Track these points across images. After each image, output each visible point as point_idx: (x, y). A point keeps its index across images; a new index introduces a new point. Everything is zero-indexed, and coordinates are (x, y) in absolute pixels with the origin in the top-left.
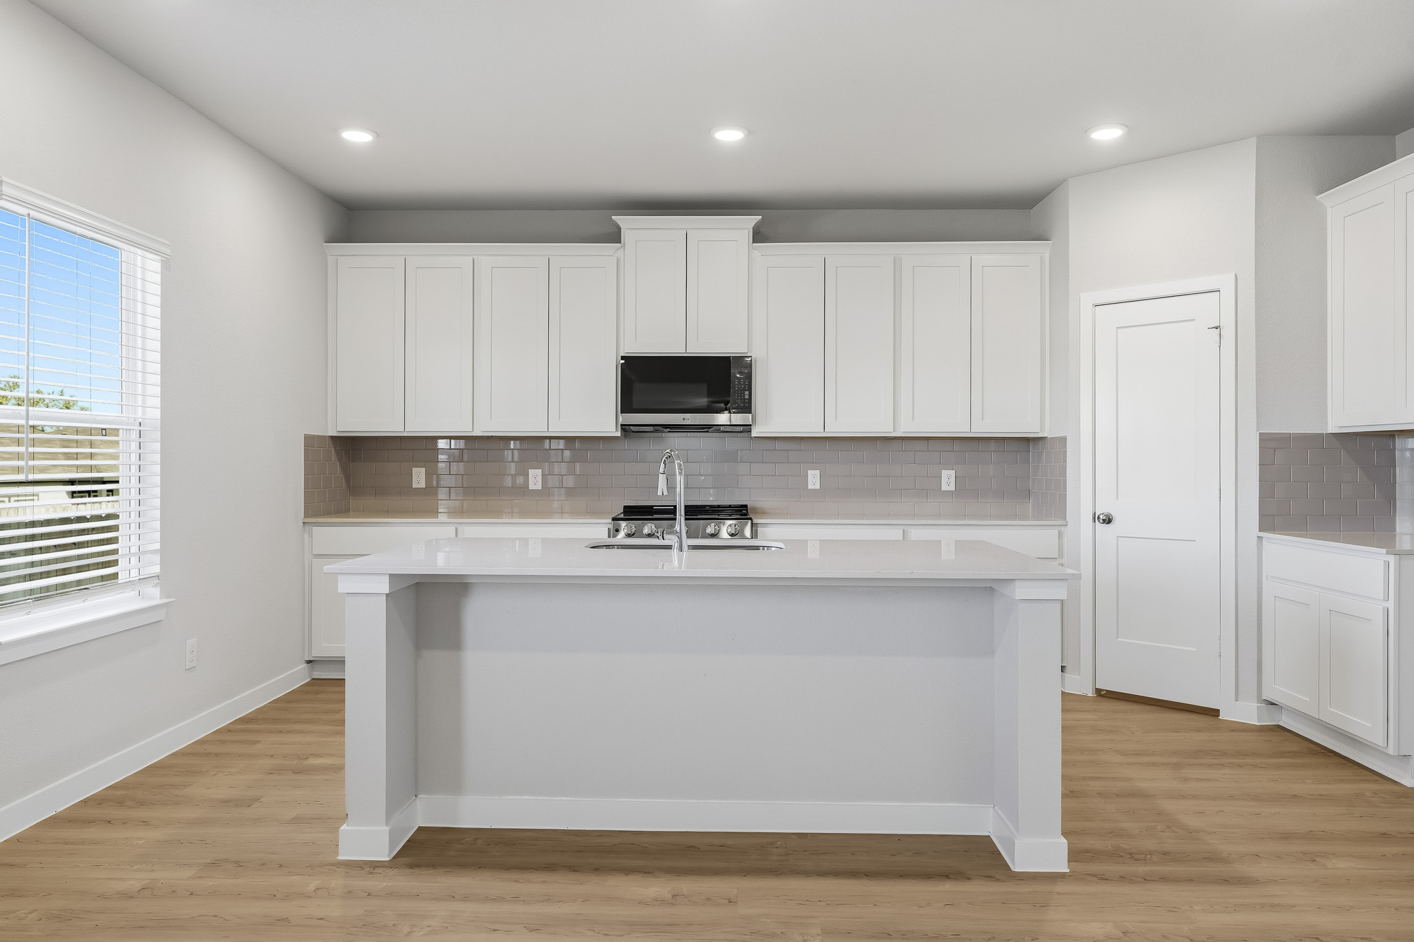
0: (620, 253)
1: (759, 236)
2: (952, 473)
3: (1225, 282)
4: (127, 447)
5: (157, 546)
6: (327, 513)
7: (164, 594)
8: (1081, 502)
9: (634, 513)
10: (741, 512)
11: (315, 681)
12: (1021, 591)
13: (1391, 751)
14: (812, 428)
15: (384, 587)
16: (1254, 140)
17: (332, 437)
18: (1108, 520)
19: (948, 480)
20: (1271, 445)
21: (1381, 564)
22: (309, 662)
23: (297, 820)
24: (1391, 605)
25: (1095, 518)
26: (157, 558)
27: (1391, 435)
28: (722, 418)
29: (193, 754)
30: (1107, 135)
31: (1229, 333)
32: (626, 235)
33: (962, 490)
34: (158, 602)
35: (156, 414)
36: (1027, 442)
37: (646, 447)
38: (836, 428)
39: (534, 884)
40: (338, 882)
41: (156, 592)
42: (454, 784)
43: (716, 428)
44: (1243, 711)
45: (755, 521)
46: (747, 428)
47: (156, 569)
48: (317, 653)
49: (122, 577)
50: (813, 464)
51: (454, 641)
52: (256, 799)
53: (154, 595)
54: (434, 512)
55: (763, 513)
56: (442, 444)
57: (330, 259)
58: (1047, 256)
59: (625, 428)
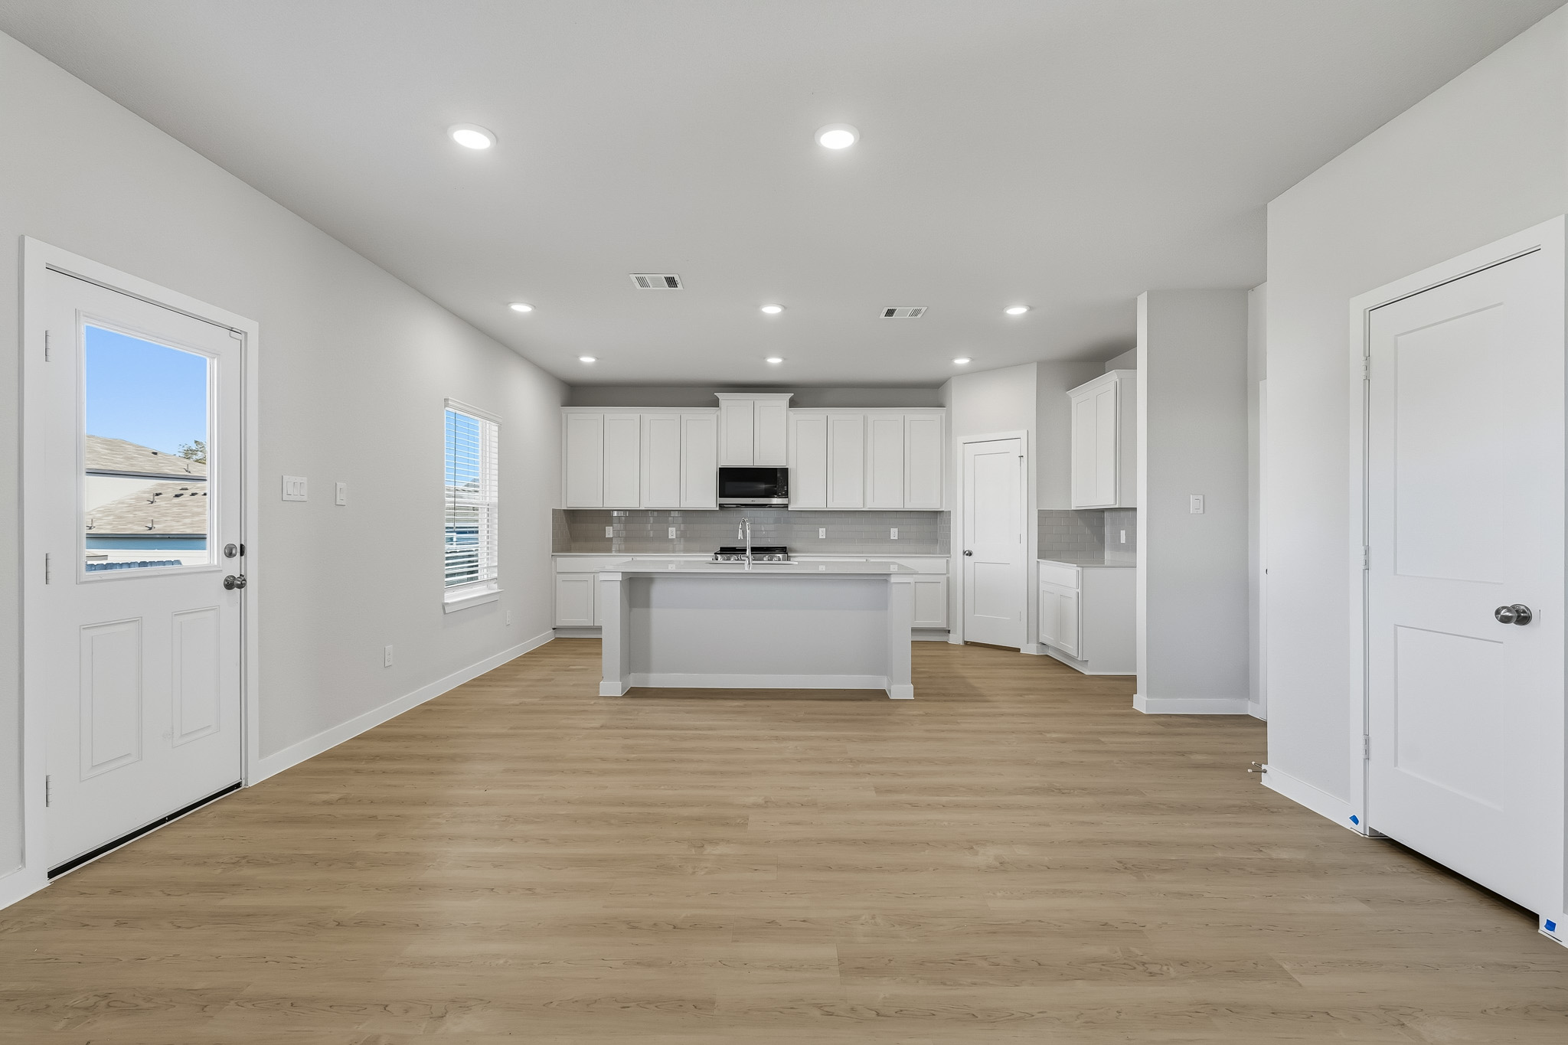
0: (718, 413)
1: (793, 404)
2: (896, 530)
3: (1023, 434)
4: (482, 516)
5: (496, 564)
6: (563, 551)
7: (499, 588)
8: (957, 546)
9: (725, 551)
10: (784, 550)
11: (557, 639)
12: (893, 579)
13: (1079, 659)
14: (820, 505)
15: (619, 577)
16: (1036, 363)
17: (564, 510)
18: (970, 554)
19: (894, 533)
20: (1044, 516)
21: (1075, 571)
22: (554, 629)
23: (574, 685)
24: (1079, 590)
25: (964, 552)
26: (496, 570)
27: (1103, 511)
28: (775, 501)
29: (513, 665)
30: (962, 362)
31: (1025, 459)
32: (722, 403)
33: (901, 539)
34: (496, 591)
35: (496, 500)
36: (936, 514)
37: (732, 516)
38: (834, 505)
39: (688, 702)
40: (601, 701)
41: (496, 586)
42: (647, 669)
43: (770, 506)
44: (1030, 649)
45: (789, 555)
46: (786, 506)
47: (496, 575)
48: (559, 624)
49: (480, 579)
50: (822, 525)
51: (647, 604)
52: (553, 679)
53: (495, 588)
54: (610, 551)
55: (792, 551)
56: (615, 514)
57: (564, 415)
58: (944, 415)
59: (721, 506)
